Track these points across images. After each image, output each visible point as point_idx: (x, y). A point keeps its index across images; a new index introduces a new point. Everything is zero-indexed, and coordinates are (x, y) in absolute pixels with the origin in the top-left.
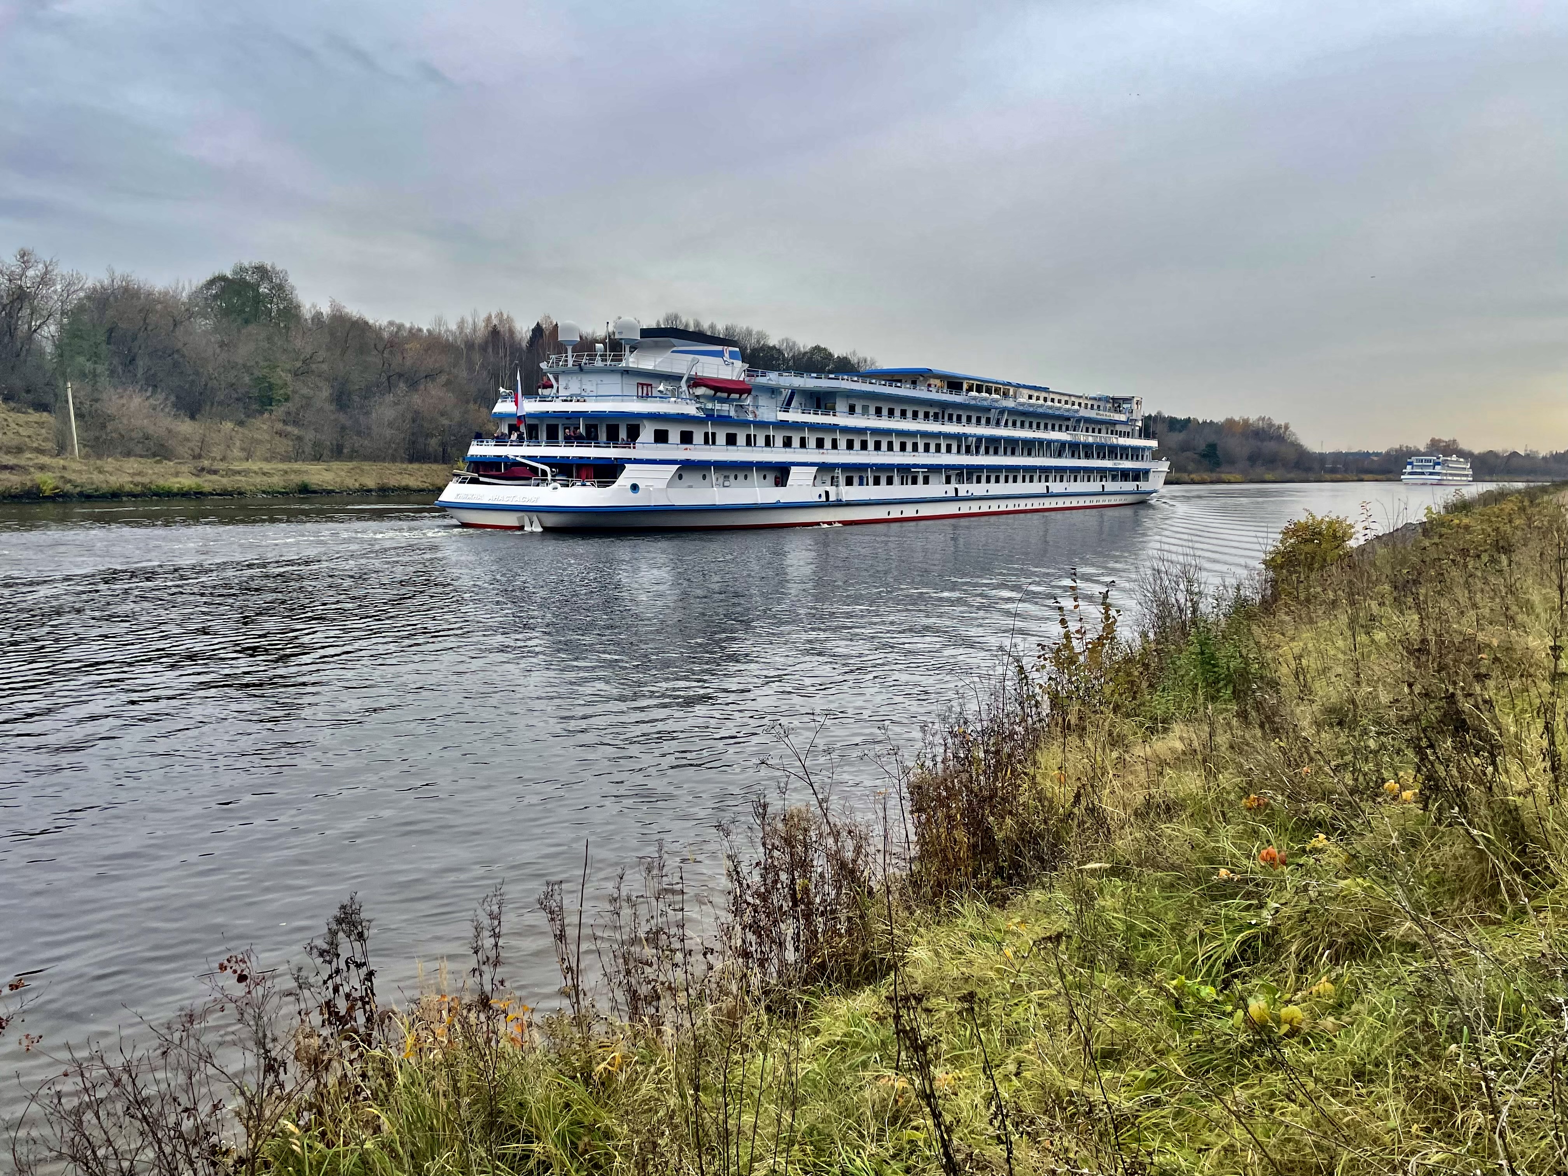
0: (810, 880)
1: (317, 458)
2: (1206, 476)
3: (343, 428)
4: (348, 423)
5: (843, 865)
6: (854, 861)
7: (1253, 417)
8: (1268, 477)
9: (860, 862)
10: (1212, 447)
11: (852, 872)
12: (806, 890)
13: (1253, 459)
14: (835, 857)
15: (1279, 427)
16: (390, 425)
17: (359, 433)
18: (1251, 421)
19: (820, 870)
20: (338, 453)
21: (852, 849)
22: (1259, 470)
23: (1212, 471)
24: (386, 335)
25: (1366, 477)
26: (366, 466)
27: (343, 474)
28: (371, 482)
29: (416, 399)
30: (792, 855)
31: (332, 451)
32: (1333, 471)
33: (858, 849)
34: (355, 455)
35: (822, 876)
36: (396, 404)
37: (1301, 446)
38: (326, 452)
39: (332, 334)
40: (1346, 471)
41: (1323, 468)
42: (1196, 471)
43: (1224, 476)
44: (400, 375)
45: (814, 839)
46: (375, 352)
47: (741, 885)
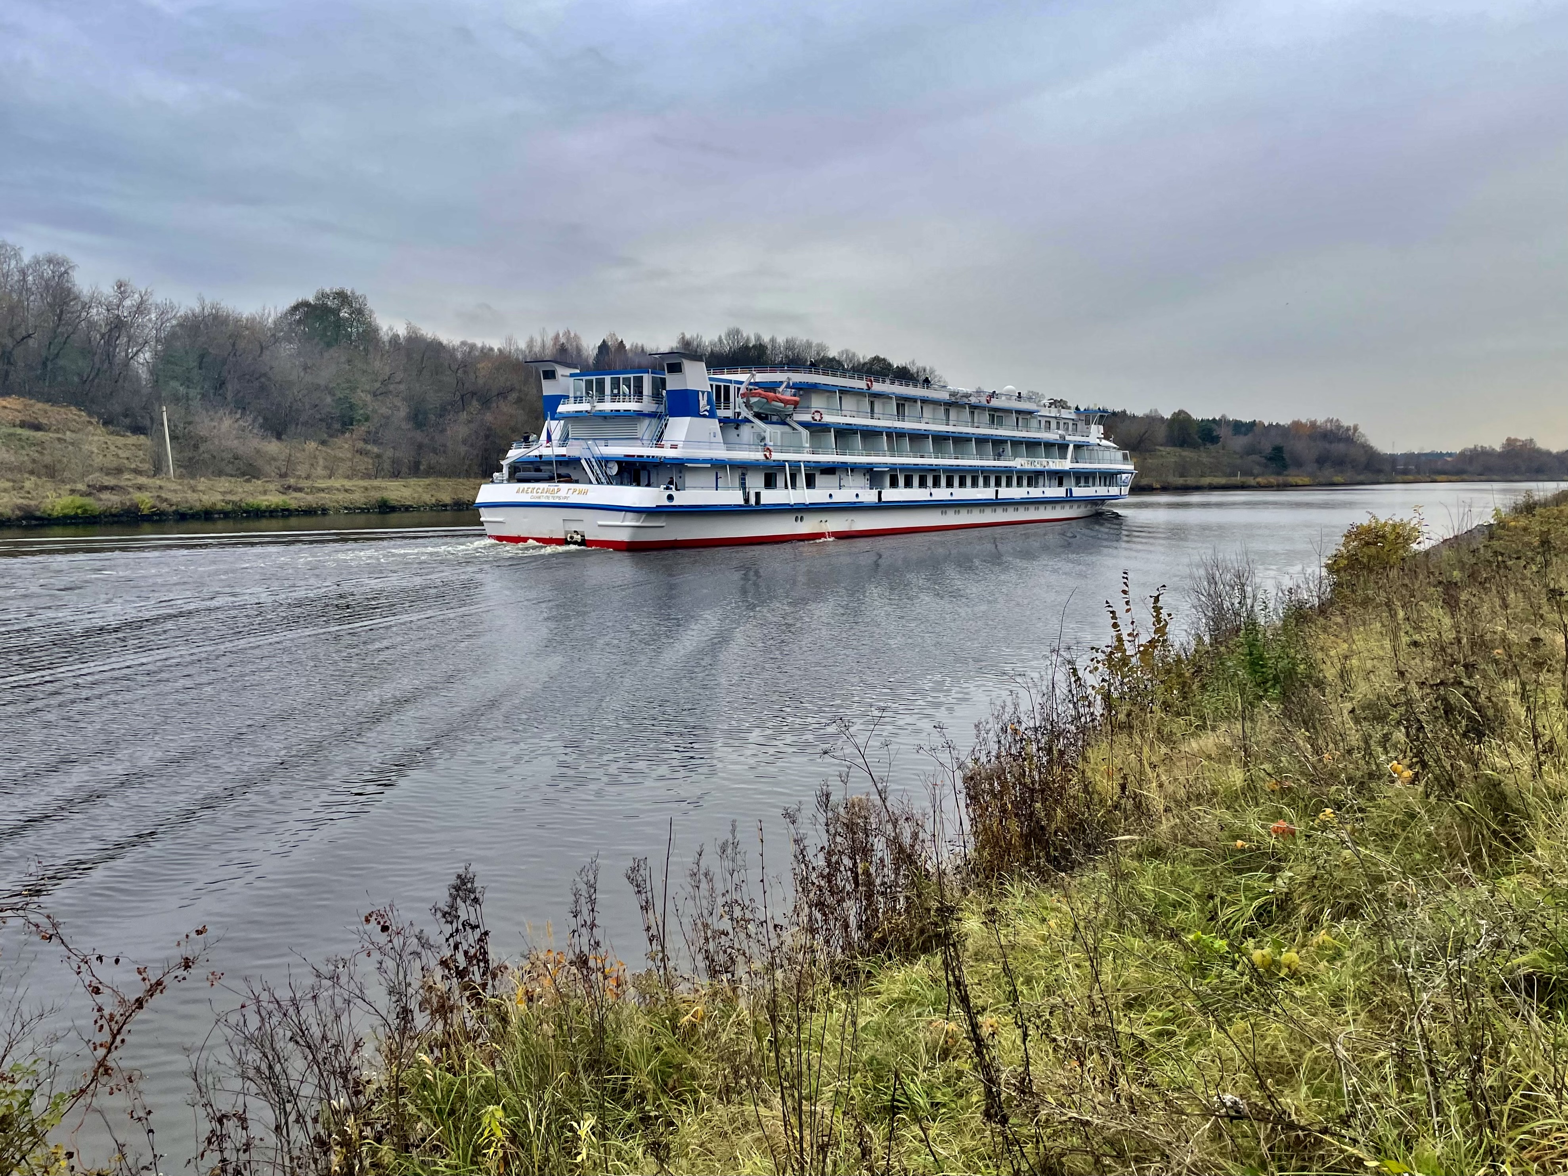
0: (871, 862)
1: (396, 475)
2: (1273, 480)
3: (420, 446)
4: (426, 441)
5: (901, 850)
6: (912, 846)
7: (1320, 419)
8: (1338, 479)
9: (917, 847)
10: (1278, 450)
11: (909, 856)
12: (867, 873)
13: (1322, 461)
14: (895, 843)
15: (1348, 429)
16: (464, 442)
17: (435, 451)
18: (1318, 423)
19: (880, 854)
20: (415, 470)
21: (909, 835)
22: (1328, 473)
23: (1279, 474)
24: (459, 355)
25: (1439, 478)
26: (442, 482)
27: (420, 490)
28: (446, 498)
29: (489, 417)
30: (853, 842)
31: (409, 469)
32: (1405, 472)
33: (915, 836)
34: (431, 472)
35: (882, 860)
36: (470, 422)
37: (1371, 448)
38: (405, 470)
39: (409, 356)
40: (1418, 473)
41: (1394, 469)
42: (1262, 474)
43: (1291, 480)
44: (473, 394)
45: (874, 826)
46: (449, 372)
47: (807, 867)
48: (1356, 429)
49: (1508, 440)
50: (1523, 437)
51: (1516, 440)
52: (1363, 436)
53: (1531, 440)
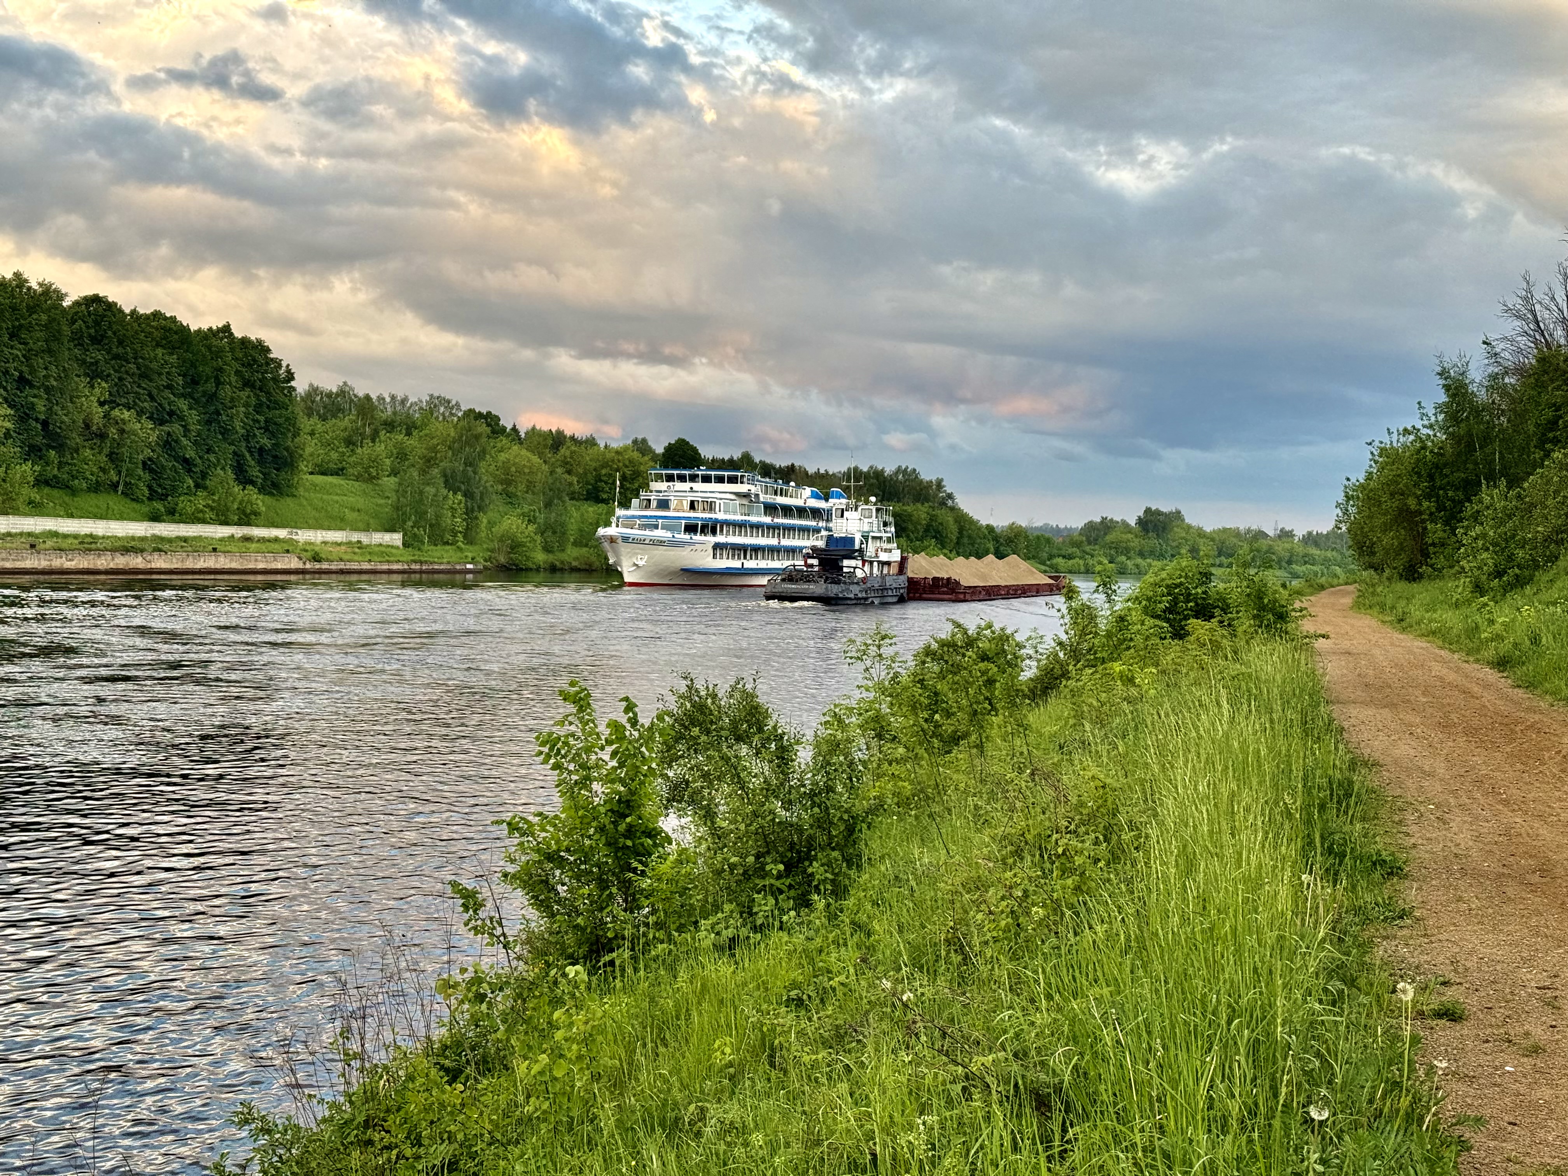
48: (939, 484)
49: (1148, 511)
50: (1165, 509)
51: (1158, 513)
52: (950, 496)
53: (1178, 512)
